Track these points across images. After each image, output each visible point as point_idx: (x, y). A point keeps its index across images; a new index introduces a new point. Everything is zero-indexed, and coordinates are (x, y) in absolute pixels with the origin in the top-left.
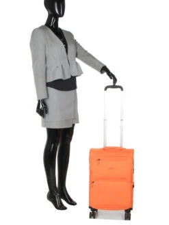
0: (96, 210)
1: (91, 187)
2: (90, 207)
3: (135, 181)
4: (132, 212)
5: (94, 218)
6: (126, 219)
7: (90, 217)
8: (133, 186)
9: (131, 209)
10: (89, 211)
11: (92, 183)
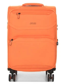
0: (16, 72)
1: (9, 45)
2: (9, 69)
3: (58, 38)
4: (55, 73)
5: (14, 81)
6: (49, 81)
7: (10, 80)
8: (57, 44)
9: (54, 69)
10: (9, 73)
11: (11, 40)
